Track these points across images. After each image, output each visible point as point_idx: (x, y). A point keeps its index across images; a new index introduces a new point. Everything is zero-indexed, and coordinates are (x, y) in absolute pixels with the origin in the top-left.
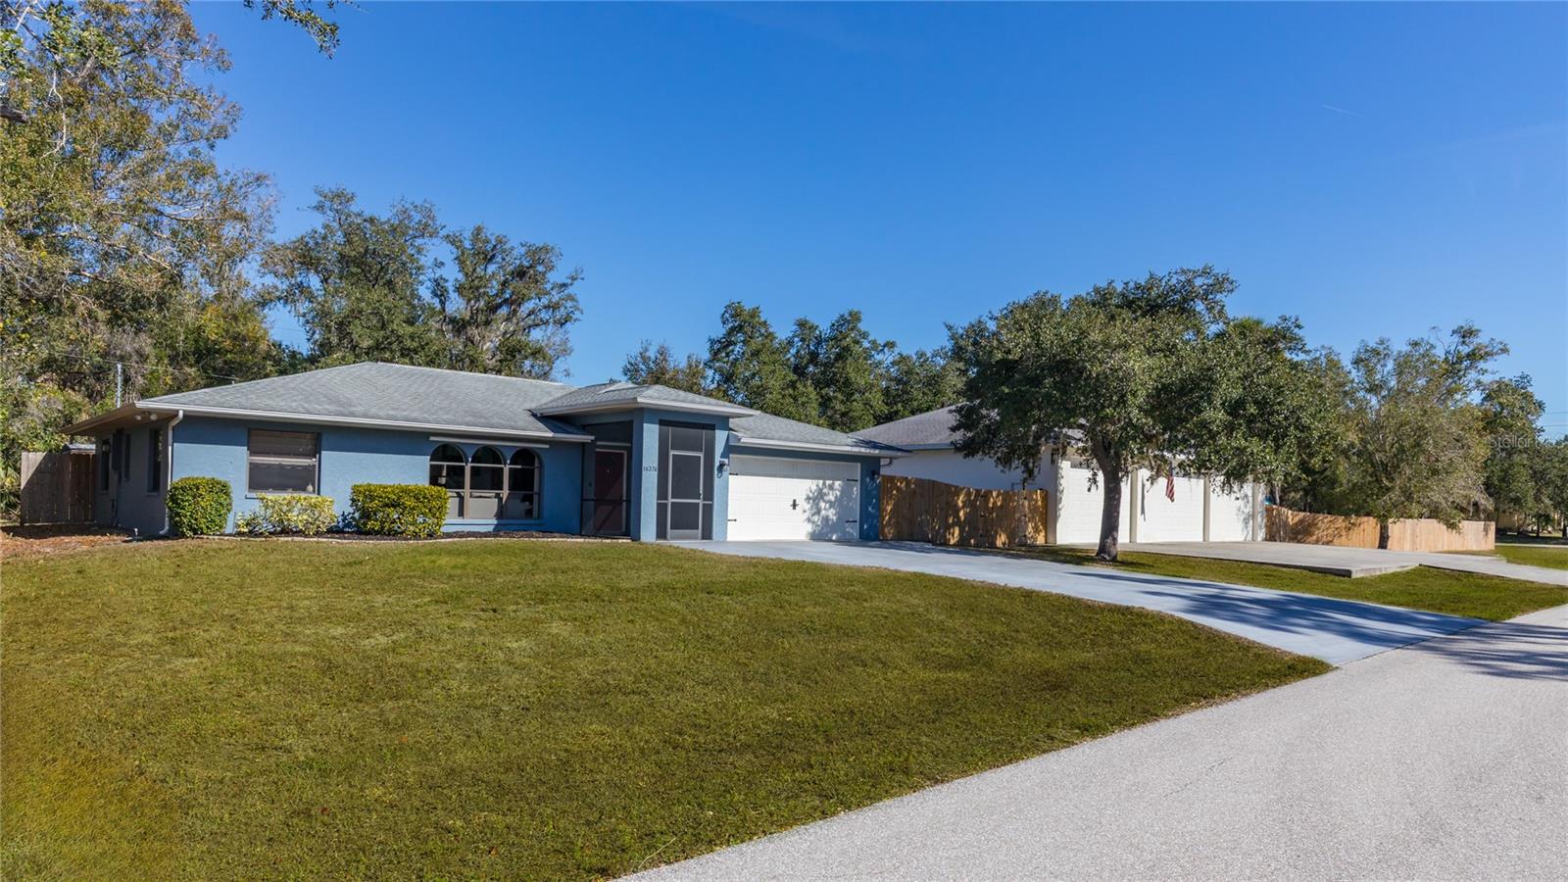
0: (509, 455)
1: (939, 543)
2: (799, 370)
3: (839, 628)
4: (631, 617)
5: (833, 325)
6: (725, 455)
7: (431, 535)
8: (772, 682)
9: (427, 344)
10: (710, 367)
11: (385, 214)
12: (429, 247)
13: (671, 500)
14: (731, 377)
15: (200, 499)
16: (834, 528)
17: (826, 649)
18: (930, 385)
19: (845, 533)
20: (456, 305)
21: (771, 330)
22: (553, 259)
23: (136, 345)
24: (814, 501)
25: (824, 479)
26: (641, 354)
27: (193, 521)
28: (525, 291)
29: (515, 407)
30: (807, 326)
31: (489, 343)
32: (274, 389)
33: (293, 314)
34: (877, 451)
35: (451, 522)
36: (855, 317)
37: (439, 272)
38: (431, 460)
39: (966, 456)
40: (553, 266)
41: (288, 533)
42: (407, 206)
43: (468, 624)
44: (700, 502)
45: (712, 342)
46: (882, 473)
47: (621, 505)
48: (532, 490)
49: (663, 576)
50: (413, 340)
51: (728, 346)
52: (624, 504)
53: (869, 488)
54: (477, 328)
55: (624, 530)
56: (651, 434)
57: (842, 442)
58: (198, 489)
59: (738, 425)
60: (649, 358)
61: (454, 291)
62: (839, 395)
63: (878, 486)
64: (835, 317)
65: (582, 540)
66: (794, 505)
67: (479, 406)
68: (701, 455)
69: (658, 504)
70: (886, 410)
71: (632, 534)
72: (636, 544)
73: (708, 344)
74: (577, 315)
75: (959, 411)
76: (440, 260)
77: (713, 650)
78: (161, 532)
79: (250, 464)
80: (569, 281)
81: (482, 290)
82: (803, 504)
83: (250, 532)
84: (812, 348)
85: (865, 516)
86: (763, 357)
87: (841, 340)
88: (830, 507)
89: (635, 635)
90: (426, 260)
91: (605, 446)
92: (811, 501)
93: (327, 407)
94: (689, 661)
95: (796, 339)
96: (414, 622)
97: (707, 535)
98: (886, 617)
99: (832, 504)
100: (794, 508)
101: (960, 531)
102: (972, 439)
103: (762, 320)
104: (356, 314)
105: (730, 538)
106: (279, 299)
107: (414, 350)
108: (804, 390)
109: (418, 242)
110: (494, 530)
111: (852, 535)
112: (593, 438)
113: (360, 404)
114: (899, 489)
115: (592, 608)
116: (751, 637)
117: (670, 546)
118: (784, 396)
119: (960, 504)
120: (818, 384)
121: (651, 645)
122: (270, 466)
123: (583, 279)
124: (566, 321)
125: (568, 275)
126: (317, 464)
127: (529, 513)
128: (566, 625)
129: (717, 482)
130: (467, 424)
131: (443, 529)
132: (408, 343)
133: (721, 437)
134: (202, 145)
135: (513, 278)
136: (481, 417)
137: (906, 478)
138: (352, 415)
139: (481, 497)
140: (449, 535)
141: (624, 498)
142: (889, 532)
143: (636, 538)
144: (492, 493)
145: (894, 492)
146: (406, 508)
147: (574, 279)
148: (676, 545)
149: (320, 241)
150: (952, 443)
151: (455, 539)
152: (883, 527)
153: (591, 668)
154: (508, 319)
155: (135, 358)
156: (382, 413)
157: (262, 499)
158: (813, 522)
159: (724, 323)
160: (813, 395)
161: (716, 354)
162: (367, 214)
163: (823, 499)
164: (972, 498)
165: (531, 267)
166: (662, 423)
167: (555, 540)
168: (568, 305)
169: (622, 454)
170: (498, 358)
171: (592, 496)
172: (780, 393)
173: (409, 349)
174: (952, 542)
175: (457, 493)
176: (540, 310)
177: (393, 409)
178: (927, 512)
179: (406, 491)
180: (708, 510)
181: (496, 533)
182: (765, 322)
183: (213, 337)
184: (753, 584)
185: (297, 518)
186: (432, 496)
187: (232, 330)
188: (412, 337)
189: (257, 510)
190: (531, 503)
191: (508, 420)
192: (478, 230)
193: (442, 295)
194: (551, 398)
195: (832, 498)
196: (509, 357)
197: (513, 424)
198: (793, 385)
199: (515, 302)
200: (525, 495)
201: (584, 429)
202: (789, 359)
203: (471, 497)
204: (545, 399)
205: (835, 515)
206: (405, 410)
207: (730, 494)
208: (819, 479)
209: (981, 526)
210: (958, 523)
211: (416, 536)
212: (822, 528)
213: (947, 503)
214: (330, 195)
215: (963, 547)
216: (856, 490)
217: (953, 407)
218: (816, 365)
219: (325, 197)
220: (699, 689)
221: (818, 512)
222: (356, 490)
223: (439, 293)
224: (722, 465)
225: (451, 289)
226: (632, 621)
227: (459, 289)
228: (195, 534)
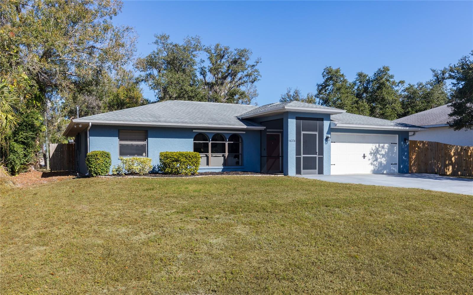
0: (227, 137)
1: (442, 174)
2: (359, 96)
3: (410, 230)
4: (283, 223)
5: (375, 74)
6: (329, 133)
7: (193, 174)
8: (376, 271)
9: (198, 94)
10: (318, 97)
11: (181, 43)
12: (199, 55)
13: (302, 156)
14: (328, 101)
15: (98, 160)
16: (385, 167)
17: (405, 245)
18: (425, 98)
19: (391, 170)
20: (210, 78)
21: (345, 78)
22: (248, 55)
23: (97, 103)
24: (374, 155)
25: (379, 143)
26: (287, 94)
27: (95, 170)
28: (237, 69)
29: (230, 116)
30: (363, 75)
31: (223, 91)
32: (130, 112)
33: (147, 85)
34: (408, 128)
35: (202, 167)
36: (386, 69)
37: (203, 65)
38: (194, 141)
39: (456, 129)
40: (248, 58)
41: (133, 174)
42: (190, 39)
43: (191, 227)
44: (317, 156)
45: (319, 86)
46: (409, 139)
47: (279, 158)
48: (239, 153)
49: (301, 196)
50: (192, 93)
51: (325, 87)
52: (281, 158)
53: (403, 147)
54: (218, 86)
55: (281, 170)
56: (292, 124)
57: (389, 125)
58: (97, 156)
59: (334, 118)
60: (291, 95)
61: (208, 72)
62: (379, 106)
63: (408, 146)
64: (376, 70)
65: (261, 175)
66: (364, 157)
67: (215, 116)
68: (317, 133)
69: (296, 158)
70: (403, 111)
71: (284, 172)
72: (286, 177)
73: (317, 87)
74: (259, 78)
75: (454, 105)
76: (203, 59)
77: (333, 246)
78: (86, 175)
79: (120, 144)
80: (256, 64)
81: (220, 70)
82: (368, 156)
83: (118, 174)
84: (365, 85)
85: (401, 161)
86: (342, 90)
87: (380, 80)
88: (383, 157)
89: (285, 235)
90: (197, 60)
91: (271, 131)
92: (373, 155)
93: (149, 118)
94: (319, 254)
95: (357, 82)
96: (162, 225)
97: (321, 172)
98: (438, 222)
99: (383, 156)
100: (364, 158)
101: (452, 167)
102: (460, 120)
103: (341, 74)
104: (170, 83)
105: (332, 173)
106: (143, 80)
107: (193, 97)
108: (362, 104)
109: (194, 53)
110: (222, 171)
111: (394, 171)
112: (265, 128)
113: (164, 117)
114: (419, 147)
115: (260, 217)
116: (356, 236)
117: (303, 178)
118: (352, 108)
119: (452, 154)
120: (369, 101)
121: (295, 242)
122: (127, 145)
123: (261, 62)
124: (255, 81)
125: (255, 61)
126: (146, 144)
127: (237, 163)
128: (245, 227)
129: (325, 146)
130: (209, 124)
131: (198, 171)
132: (190, 94)
133: (326, 124)
134: (107, 17)
135: (232, 64)
136: (215, 120)
137: (423, 142)
138: (160, 121)
139: (216, 156)
140: (201, 174)
141: (281, 155)
142: (414, 169)
143: (286, 174)
144: (221, 155)
145: (417, 149)
146: (181, 162)
147: (257, 63)
148: (306, 178)
149: (156, 55)
150: (447, 123)
151: (203, 176)
152: (411, 166)
153: (258, 258)
154: (231, 82)
155: (97, 108)
156: (172, 121)
157: (122, 160)
158: (374, 165)
159: (324, 77)
160: (367, 106)
161: (320, 91)
162: (174, 44)
163: (379, 153)
164: (459, 151)
165: (239, 58)
166: (297, 118)
167: (249, 175)
168: (255, 74)
169: (279, 135)
170: (227, 98)
171: (266, 155)
172: (351, 106)
173: (191, 96)
174: (448, 173)
175: (206, 155)
176: (244, 77)
177: (178, 118)
178: (434, 158)
179: (182, 155)
180: (321, 160)
181: (221, 173)
182: (343, 75)
183: (122, 98)
184: (351, 201)
185: (136, 168)
186: (192, 156)
187: (128, 95)
188: (192, 91)
189: (120, 164)
190: (238, 158)
191: (227, 121)
192: (217, 46)
193: (204, 74)
194: (247, 112)
195: (383, 152)
196: (231, 97)
197: (229, 123)
198: (357, 102)
199: (234, 74)
200: (235, 155)
201: (261, 124)
202: (354, 91)
203: (212, 156)
204: (244, 112)
205: (385, 161)
206: (182, 119)
207: (331, 152)
208: (376, 143)
209: (464, 164)
210: (451, 164)
211: (186, 175)
212: (379, 168)
213: (445, 154)
214: (160, 37)
215: (455, 176)
216: (396, 149)
217: (450, 104)
218: (367, 93)
219: (158, 38)
220: (327, 277)
221: (376, 160)
222: (161, 155)
223: (203, 73)
224: (327, 138)
225: (207, 71)
226: (283, 225)
227: (210, 71)
228: (97, 175)
